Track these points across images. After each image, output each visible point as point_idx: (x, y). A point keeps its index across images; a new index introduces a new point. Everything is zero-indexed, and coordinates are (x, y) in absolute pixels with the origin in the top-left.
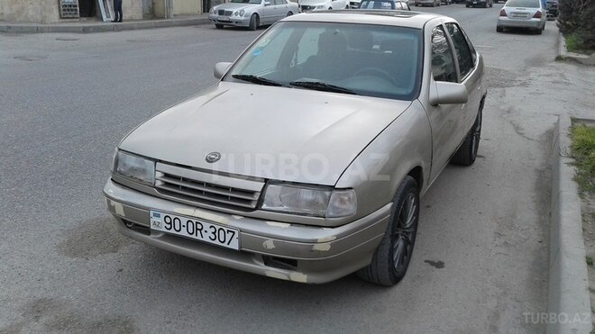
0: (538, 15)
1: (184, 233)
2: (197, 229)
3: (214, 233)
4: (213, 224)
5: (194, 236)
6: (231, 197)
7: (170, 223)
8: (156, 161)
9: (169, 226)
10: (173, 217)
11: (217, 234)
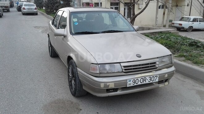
0: (36, 9)
1: (139, 83)
2: (144, 80)
3: (150, 79)
4: (150, 76)
5: (143, 83)
6: (150, 66)
7: (135, 82)
8: (120, 63)
9: (134, 83)
10: (135, 79)
11: (151, 79)
